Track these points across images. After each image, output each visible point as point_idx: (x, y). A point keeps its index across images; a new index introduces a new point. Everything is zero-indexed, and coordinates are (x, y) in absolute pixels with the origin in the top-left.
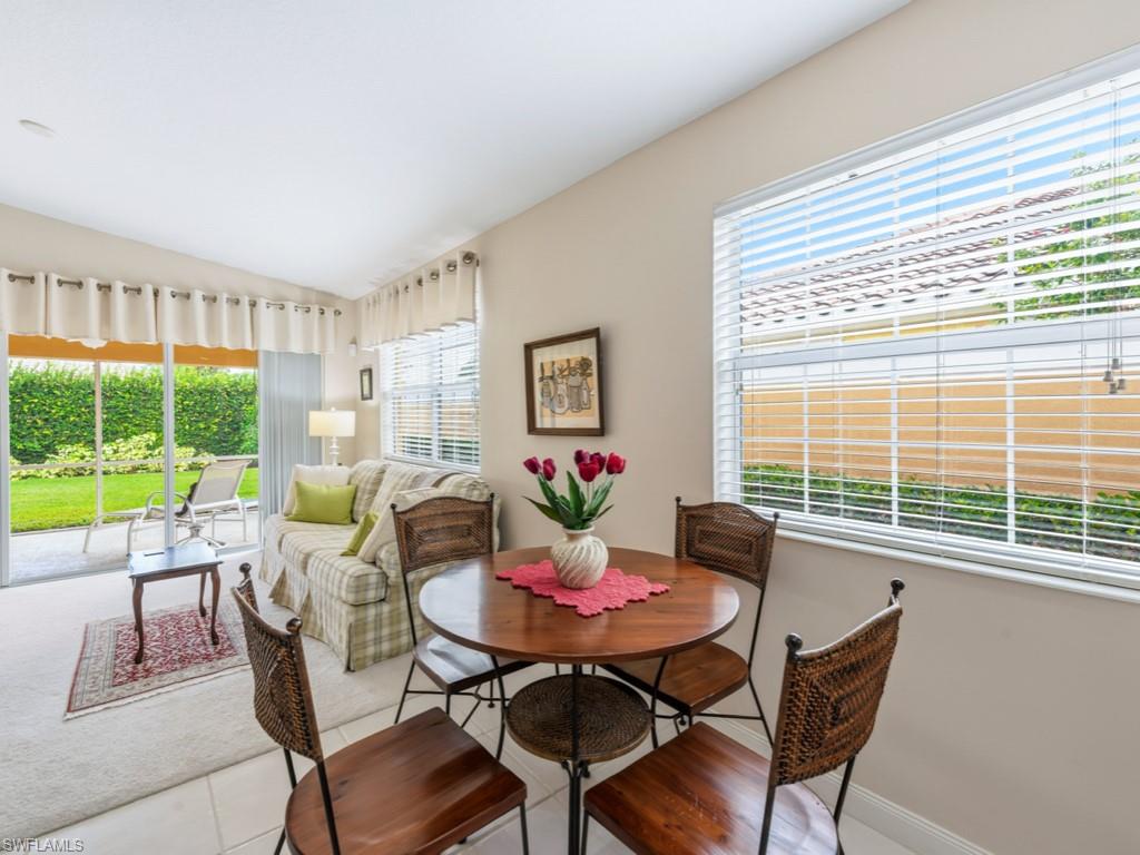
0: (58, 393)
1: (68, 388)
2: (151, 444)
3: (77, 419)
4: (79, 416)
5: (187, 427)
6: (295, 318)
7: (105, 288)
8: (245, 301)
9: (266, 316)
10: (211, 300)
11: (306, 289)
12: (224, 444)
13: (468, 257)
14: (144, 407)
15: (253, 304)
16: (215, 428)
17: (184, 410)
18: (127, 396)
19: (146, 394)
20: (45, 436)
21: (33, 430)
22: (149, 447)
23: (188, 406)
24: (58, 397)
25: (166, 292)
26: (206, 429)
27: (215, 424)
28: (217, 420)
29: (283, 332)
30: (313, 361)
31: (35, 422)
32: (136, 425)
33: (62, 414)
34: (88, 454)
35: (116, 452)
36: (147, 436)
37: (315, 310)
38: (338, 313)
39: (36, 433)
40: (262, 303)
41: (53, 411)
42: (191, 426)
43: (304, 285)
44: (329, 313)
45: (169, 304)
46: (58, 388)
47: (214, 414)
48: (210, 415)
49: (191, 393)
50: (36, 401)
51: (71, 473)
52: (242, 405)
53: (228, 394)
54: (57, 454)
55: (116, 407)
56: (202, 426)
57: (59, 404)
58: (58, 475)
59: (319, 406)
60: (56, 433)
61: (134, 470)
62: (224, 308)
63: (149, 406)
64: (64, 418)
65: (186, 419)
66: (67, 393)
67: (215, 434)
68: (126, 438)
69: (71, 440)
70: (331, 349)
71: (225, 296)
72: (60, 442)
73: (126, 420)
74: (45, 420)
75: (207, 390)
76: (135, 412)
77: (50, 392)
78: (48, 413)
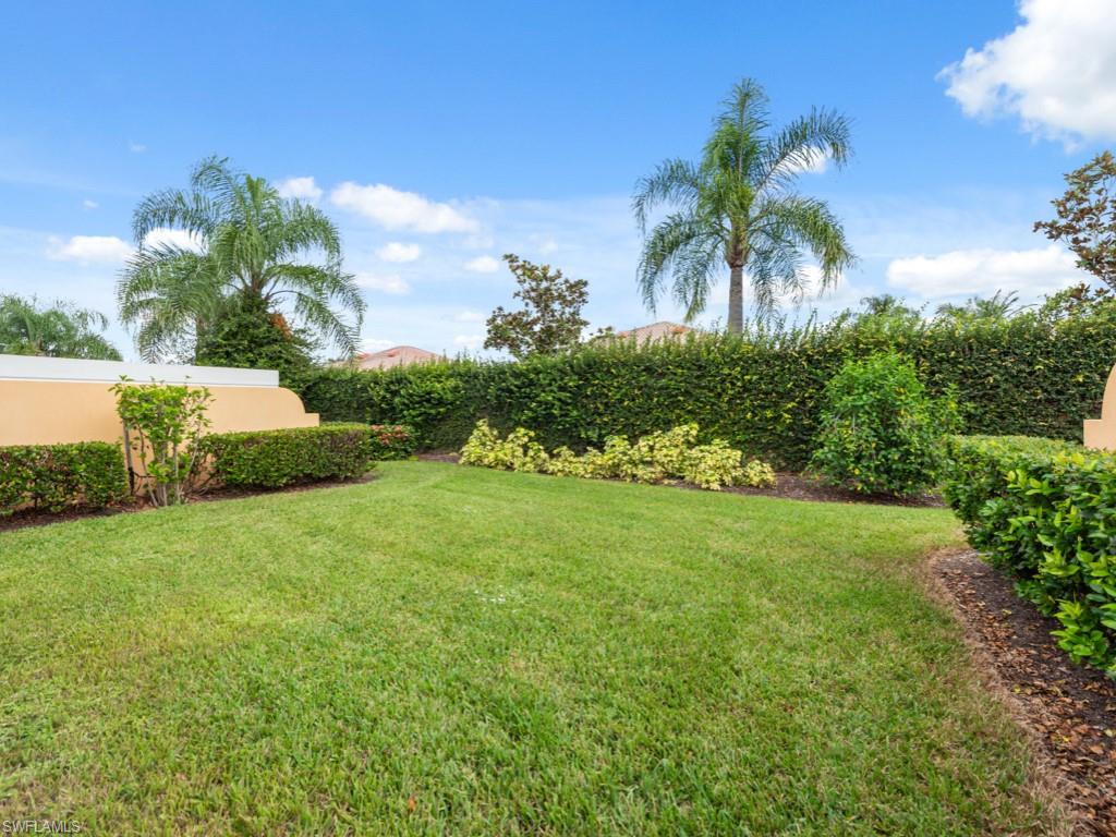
0: (615, 372)
1: (624, 364)
2: (692, 440)
3: (631, 404)
5: (749, 415)
12: (803, 446)
14: (698, 386)
16: (787, 418)
17: (745, 389)
18: (679, 371)
19: (700, 367)
20: (606, 423)
21: (596, 416)
23: (750, 382)
24: (615, 376)
26: (777, 419)
27: (786, 412)
28: (791, 405)
31: (597, 408)
32: (689, 412)
33: (618, 397)
35: (651, 449)
36: (689, 428)
39: (598, 421)
41: (611, 394)
42: (754, 415)
46: (615, 365)
47: (787, 395)
48: (781, 396)
49: (756, 362)
50: (597, 382)
53: (810, 360)
55: (668, 387)
57: (616, 384)
60: (615, 420)
64: (620, 401)
65: (748, 403)
66: (623, 372)
68: (667, 425)
69: (620, 430)
73: (676, 405)
74: (606, 404)
75: (777, 356)
76: (687, 393)
77: (608, 371)
78: (607, 396)
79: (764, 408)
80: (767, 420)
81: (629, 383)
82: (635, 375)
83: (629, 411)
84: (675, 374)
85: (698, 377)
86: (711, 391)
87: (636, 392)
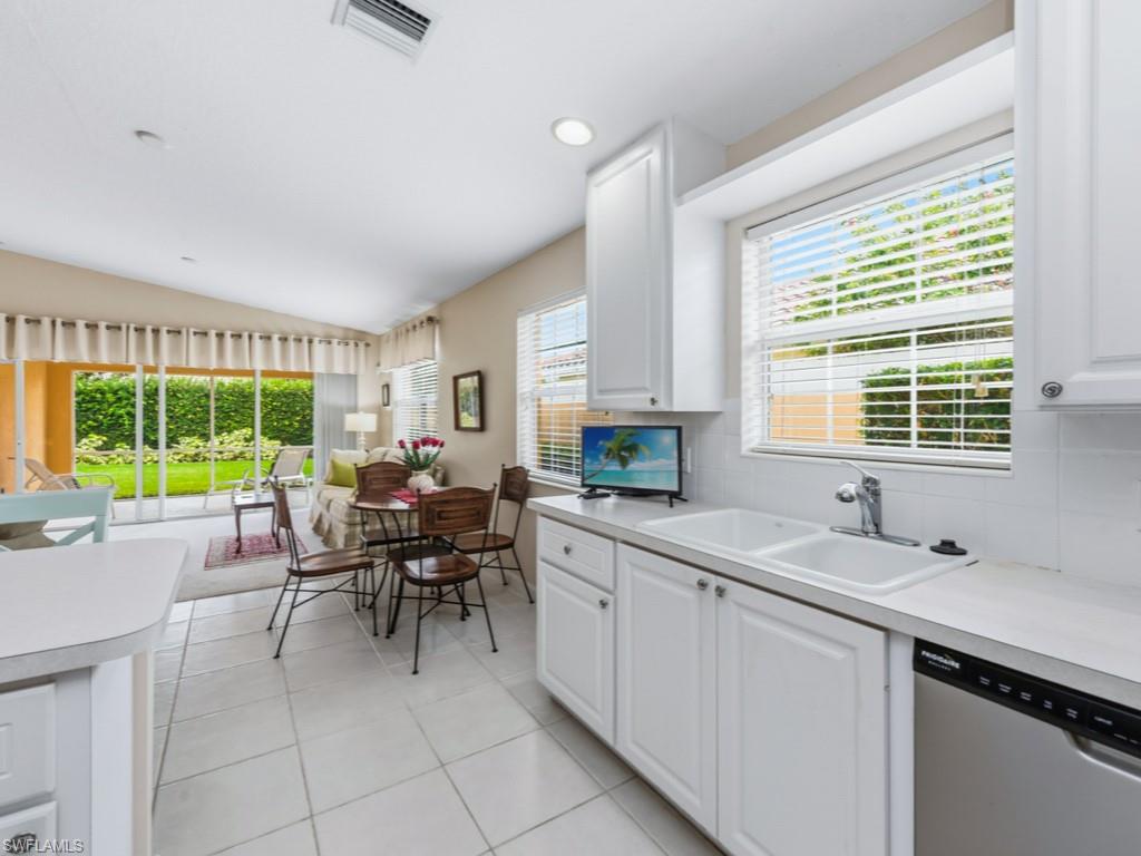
0: (179, 395)
1: (187, 391)
2: (247, 437)
3: (194, 417)
4: (195, 414)
5: (275, 424)
6: (338, 349)
7: (220, 336)
8: (305, 339)
9: (319, 348)
10: (284, 339)
11: (347, 329)
13: (430, 319)
14: (243, 407)
15: (310, 342)
16: (296, 425)
17: (273, 410)
18: (231, 398)
19: (244, 397)
22: (247, 440)
23: (276, 406)
24: (180, 399)
25: (256, 335)
26: (290, 425)
29: (330, 360)
30: (352, 379)
32: (236, 422)
34: (201, 444)
35: (221, 443)
36: (244, 431)
37: (352, 343)
38: (367, 345)
40: (316, 340)
42: (278, 423)
43: (346, 325)
44: (361, 345)
45: (258, 343)
47: (296, 413)
48: (293, 414)
51: (189, 459)
54: (178, 443)
55: (224, 407)
56: (287, 423)
57: (181, 404)
58: (180, 461)
59: (354, 410)
60: (179, 427)
61: (235, 458)
62: (292, 344)
63: (246, 406)
64: (184, 415)
65: (274, 417)
66: (187, 396)
67: (297, 429)
68: (229, 432)
69: (190, 433)
70: (362, 370)
71: (293, 337)
72: (183, 435)
73: (229, 417)
75: (290, 394)
76: (236, 411)
77: (174, 395)
78: (172, 411)
79: (284, 419)
80: (285, 426)
81: (192, 404)
82: (196, 398)
83: (192, 422)
84: (228, 399)
87: (198, 409)
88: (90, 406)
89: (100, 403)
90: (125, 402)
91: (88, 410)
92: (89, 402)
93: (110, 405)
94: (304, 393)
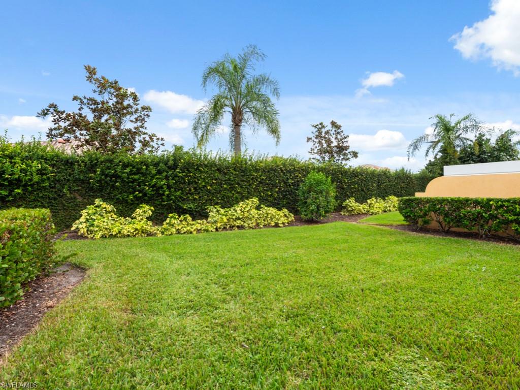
0: (202, 169)
1: (206, 166)
14: (243, 180)
17: (261, 182)
19: (243, 171)
20: (195, 199)
21: (189, 195)
22: (256, 208)
23: (263, 179)
24: (201, 172)
28: (277, 190)
31: (190, 190)
32: (238, 193)
33: (203, 184)
36: (253, 200)
39: (190, 198)
41: (200, 182)
42: (263, 194)
46: (201, 165)
47: (275, 186)
48: (273, 186)
49: (265, 171)
50: (191, 174)
52: (288, 179)
53: (282, 172)
55: (229, 180)
56: (270, 194)
57: (202, 177)
60: (201, 197)
64: (205, 186)
65: (262, 188)
66: (206, 170)
68: (243, 201)
74: (195, 188)
76: (238, 184)
77: (197, 169)
78: (196, 183)
79: (267, 190)
80: (268, 195)
81: (210, 177)
82: (213, 172)
83: (210, 192)
84: (232, 173)
85: (242, 176)
86: (247, 182)
87: (214, 181)
88: (136, 177)
89: (144, 175)
90: (164, 174)
91: (134, 181)
92: (135, 174)
93: (153, 177)
94: (281, 168)
